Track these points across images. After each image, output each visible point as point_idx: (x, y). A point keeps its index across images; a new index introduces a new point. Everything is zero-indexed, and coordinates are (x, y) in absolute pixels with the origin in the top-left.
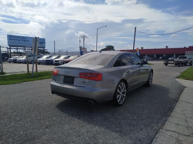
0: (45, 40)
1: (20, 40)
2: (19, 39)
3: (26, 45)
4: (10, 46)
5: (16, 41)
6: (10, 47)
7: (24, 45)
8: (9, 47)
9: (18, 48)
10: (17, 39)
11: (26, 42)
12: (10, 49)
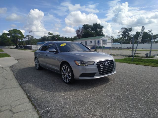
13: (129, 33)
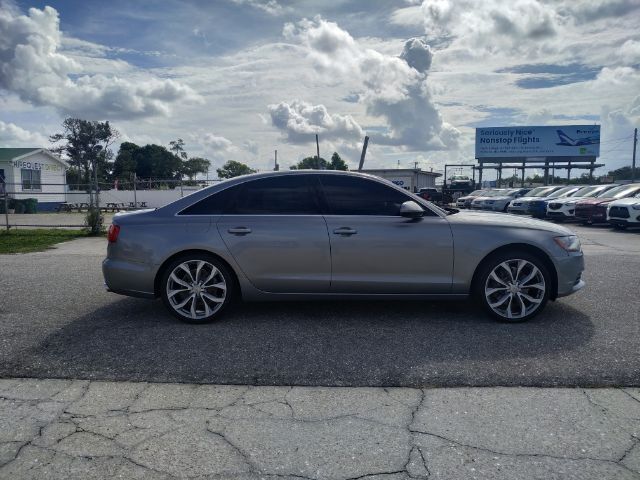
0: (598, 131)
1: (508, 141)
2: (507, 137)
3: (527, 155)
4: (481, 160)
5: (500, 145)
6: (481, 165)
7: (522, 155)
8: (477, 164)
9: (504, 164)
10: (504, 137)
11: (529, 144)
12: (480, 169)
13: (102, 143)
